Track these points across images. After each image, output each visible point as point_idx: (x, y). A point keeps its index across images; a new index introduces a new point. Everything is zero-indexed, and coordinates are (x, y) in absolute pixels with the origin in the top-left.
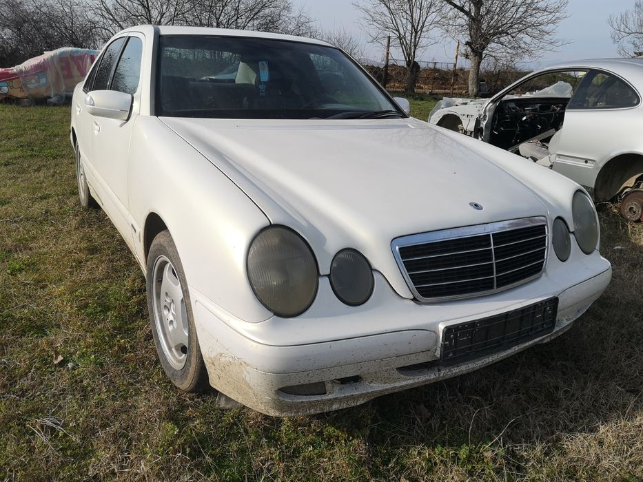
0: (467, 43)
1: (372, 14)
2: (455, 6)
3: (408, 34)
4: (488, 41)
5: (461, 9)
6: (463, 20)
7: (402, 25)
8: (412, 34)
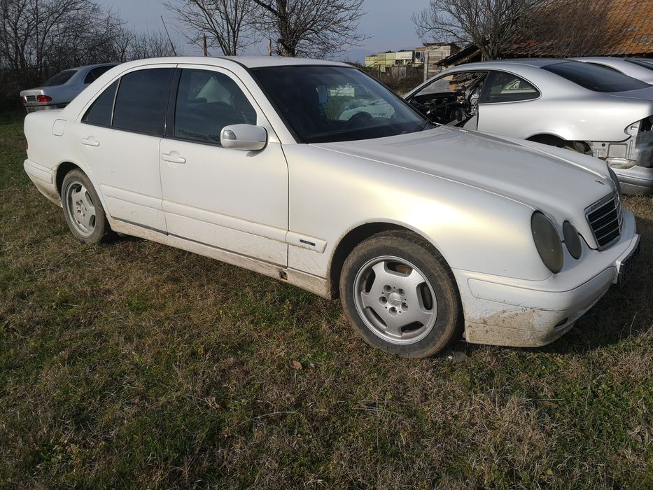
0: (280, 41)
1: (186, 14)
2: (263, 5)
3: (225, 34)
4: (298, 38)
5: (269, 8)
6: (269, 17)
7: (218, 24)
8: (229, 33)
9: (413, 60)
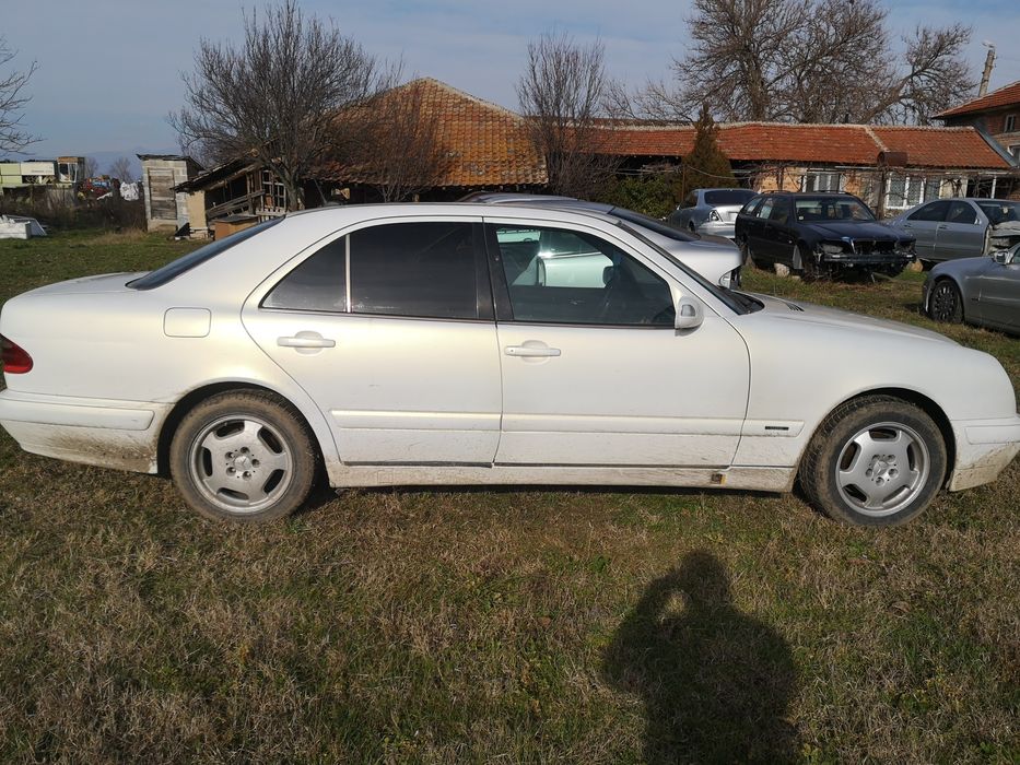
9: (57, 176)
